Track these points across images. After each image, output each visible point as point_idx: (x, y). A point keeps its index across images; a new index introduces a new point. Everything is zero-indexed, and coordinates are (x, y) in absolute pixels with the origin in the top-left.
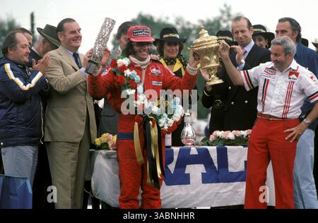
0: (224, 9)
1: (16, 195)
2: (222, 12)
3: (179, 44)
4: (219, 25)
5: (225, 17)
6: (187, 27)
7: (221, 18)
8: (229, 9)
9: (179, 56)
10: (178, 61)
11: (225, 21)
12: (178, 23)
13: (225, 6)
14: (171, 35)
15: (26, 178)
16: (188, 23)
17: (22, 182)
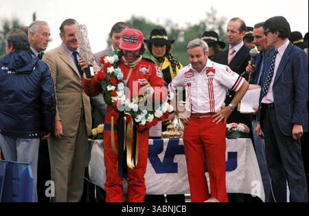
0: (210, 12)
1: (18, 179)
2: (209, 15)
3: (167, 45)
4: (205, 27)
5: (211, 20)
6: (175, 28)
7: (207, 20)
8: (215, 12)
9: (167, 54)
10: (166, 59)
11: (210, 23)
12: (167, 25)
13: (212, 9)
14: (158, 36)
15: (28, 165)
16: (177, 25)
17: (24, 168)
